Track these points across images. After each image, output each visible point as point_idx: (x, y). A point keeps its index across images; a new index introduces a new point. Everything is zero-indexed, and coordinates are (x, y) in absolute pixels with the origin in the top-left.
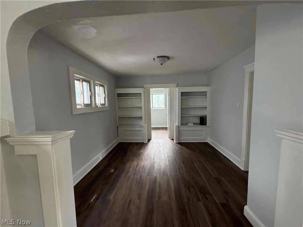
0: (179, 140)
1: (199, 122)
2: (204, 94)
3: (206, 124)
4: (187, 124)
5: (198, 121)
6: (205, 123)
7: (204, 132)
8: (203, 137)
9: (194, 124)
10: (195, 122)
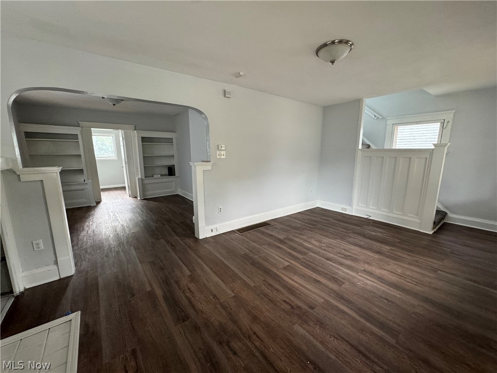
0: (144, 195)
1: (167, 173)
2: (170, 141)
3: (175, 175)
4: (153, 176)
5: (166, 171)
6: (173, 174)
7: (173, 183)
8: (173, 189)
9: (161, 175)
10: (162, 173)
